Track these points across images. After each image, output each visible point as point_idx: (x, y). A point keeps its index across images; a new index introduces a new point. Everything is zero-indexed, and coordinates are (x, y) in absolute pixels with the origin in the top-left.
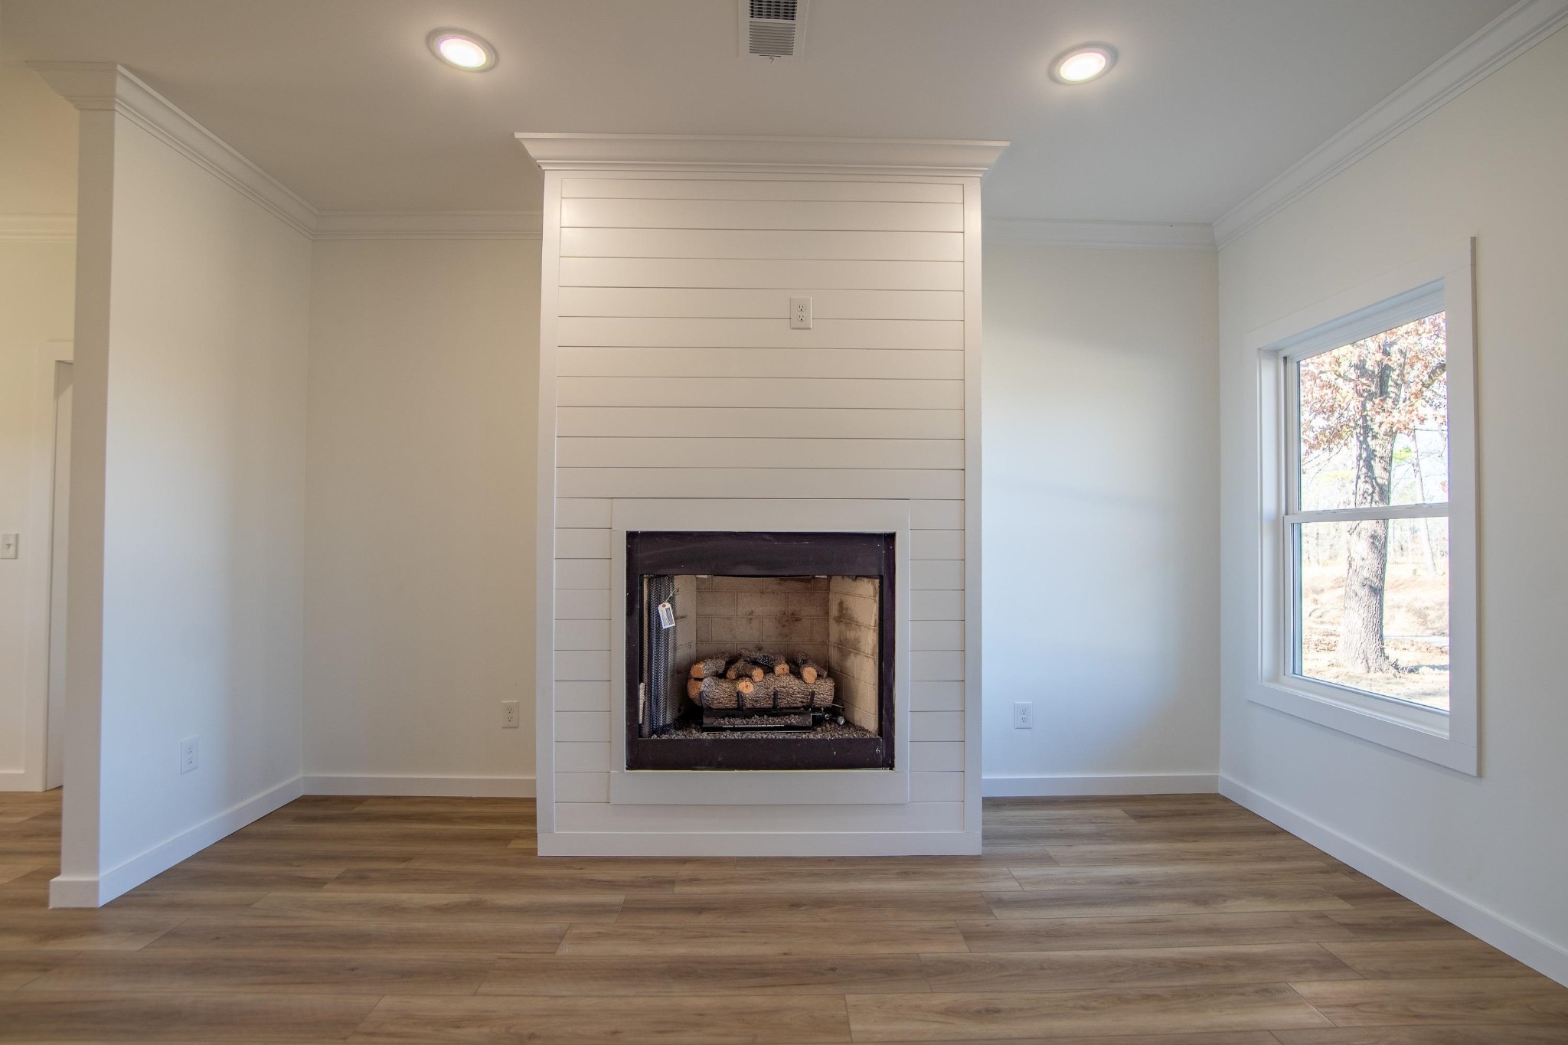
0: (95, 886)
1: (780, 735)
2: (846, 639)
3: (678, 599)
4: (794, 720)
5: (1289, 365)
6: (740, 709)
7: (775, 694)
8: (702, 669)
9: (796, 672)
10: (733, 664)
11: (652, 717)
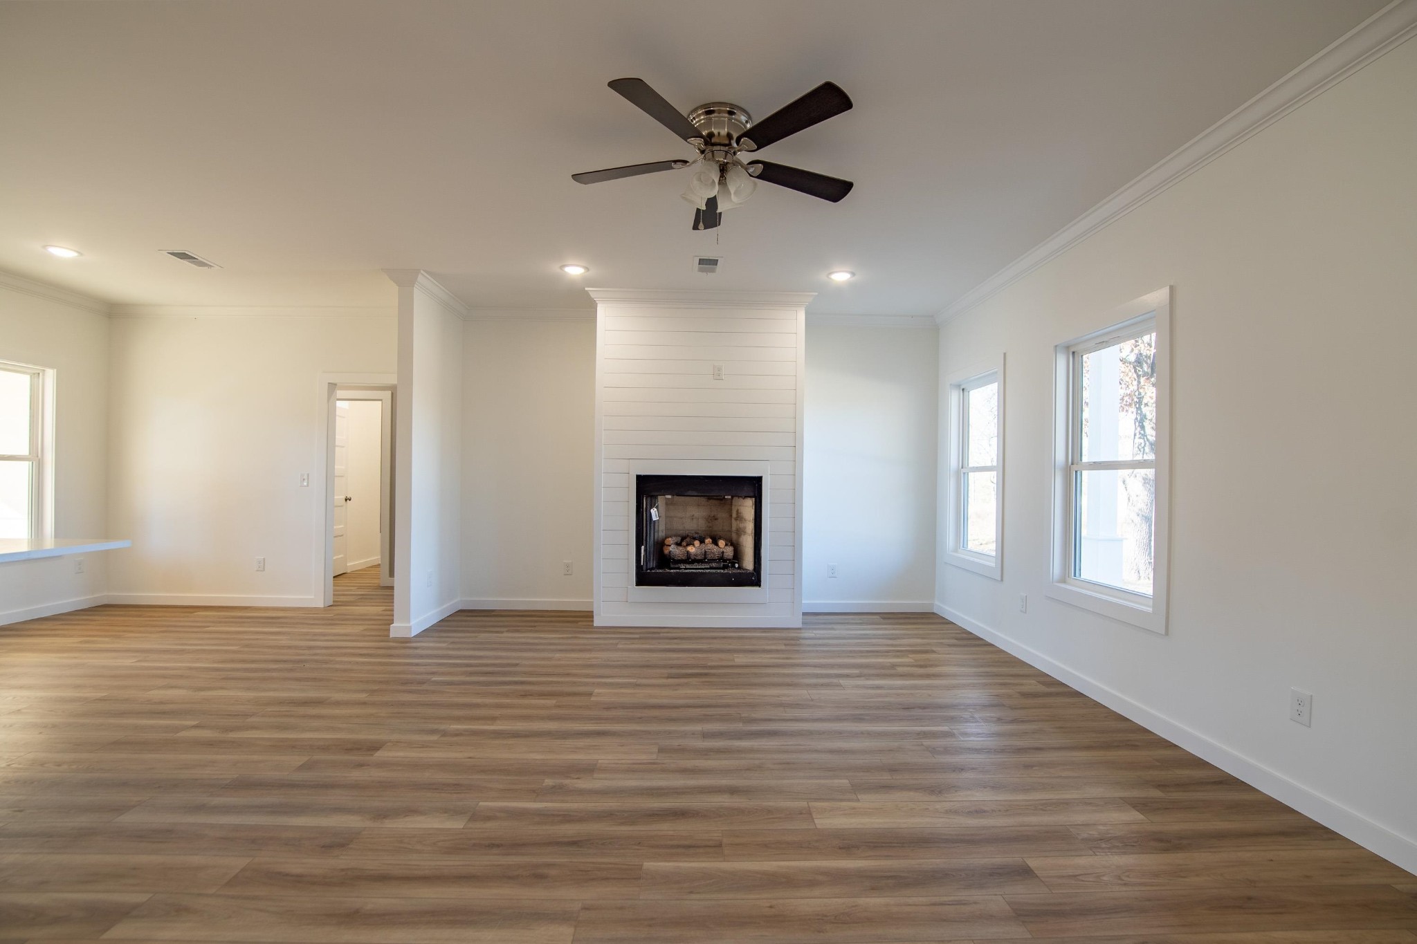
0: (410, 628)
1: (708, 571)
2: (740, 528)
3: (659, 506)
4: (714, 565)
5: (965, 392)
6: (689, 560)
7: (705, 552)
8: (670, 541)
9: (715, 542)
10: (685, 540)
11: (646, 561)
